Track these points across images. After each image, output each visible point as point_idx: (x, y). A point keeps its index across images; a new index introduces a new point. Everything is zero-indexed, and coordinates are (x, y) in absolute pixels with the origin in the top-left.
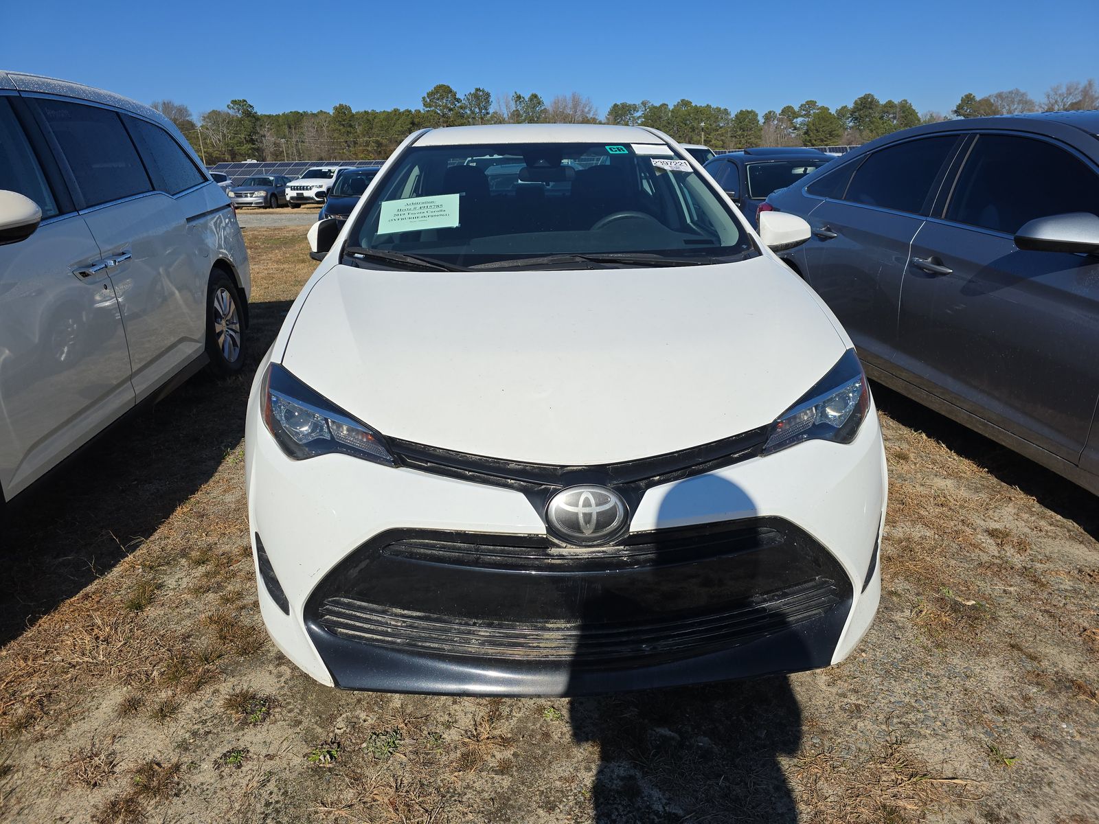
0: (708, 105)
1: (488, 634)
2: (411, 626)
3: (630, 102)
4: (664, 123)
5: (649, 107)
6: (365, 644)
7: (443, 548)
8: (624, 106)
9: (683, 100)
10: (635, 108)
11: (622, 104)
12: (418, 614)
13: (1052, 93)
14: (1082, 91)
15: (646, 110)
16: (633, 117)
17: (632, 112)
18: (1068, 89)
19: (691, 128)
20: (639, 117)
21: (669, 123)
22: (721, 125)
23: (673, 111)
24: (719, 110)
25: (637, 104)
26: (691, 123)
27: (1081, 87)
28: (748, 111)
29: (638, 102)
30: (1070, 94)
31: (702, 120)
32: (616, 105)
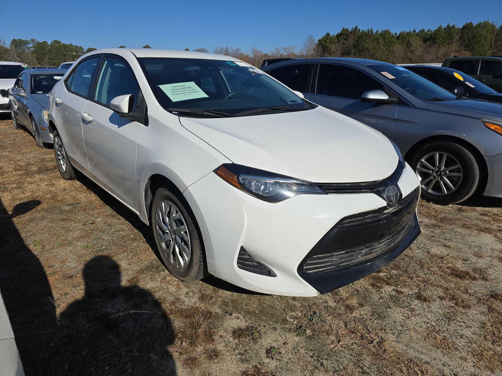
0: (70, 44)
1: (365, 251)
2: (341, 258)
3: (23, 39)
4: (47, 51)
5: (36, 42)
6: (322, 273)
7: (356, 221)
8: (20, 41)
9: (56, 40)
10: (27, 42)
11: (19, 40)
12: (343, 252)
13: (216, 51)
14: (225, 51)
15: (34, 44)
16: (28, 47)
17: (26, 44)
18: (221, 50)
19: (63, 55)
20: (31, 48)
21: (50, 52)
22: (80, 54)
23: (51, 46)
24: (77, 47)
25: (28, 40)
26: (62, 52)
27: (224, 49)
28: (93, 49)
29: (29, 39)
30: (222, 52)
31: (68, 51)
32: (14, 40)
